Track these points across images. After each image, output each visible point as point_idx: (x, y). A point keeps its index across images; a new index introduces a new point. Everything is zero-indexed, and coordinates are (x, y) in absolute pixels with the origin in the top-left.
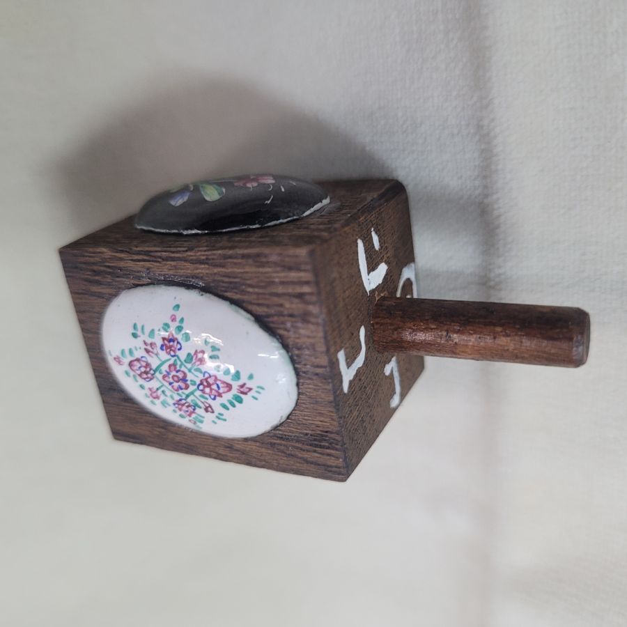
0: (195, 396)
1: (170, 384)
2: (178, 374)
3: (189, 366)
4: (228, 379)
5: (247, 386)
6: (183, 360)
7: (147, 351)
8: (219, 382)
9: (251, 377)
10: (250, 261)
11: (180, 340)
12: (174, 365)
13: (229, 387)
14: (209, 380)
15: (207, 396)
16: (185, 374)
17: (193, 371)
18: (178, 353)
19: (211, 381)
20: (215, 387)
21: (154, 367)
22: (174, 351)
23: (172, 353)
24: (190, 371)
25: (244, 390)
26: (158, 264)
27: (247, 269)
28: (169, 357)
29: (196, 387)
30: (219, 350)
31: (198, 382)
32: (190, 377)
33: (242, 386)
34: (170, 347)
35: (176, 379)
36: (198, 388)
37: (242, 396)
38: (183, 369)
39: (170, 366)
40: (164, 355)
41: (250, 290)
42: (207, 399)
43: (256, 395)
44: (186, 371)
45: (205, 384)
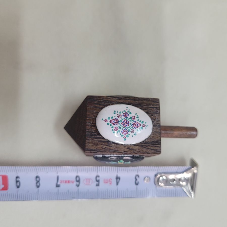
0: (130, 128)
1: (123, 125)
2: (127, 122)
3: (130, 120)
4: (140, 123)
5: (145, 125)
6: (129, 118)
7: (118, 117)
8: (138, 124)
9: (146, 123)
10: (145, 100)
11: (129, 114)
12: (126, 120)
13: (140, 125)
14: (135, 123)
15: (134, 128)
16: (129, 122)
17: (131, 121)
18: (128, 117)
19: (136, 123)
20: (136, 125)
21: (119, 121)
22: (127, 116)
23: (126, 117)
24: (130, 121)
25: (144, 126)
26: (120, 100)
27: (144, 102)
28: (125, 118)
29: (131, 125)
30: (139, 116)
31: (132, 124)
32: (130, 122)
33: (144, 125)
34: (126, 116)
35: (126, 123)
36: (132, 125)
37: (143, 127)
38: (129, 120)
39: (125, 120)
40: (123, 117)
41: (144, 106)
42: (133, 128)
43: (146, 127)
44: (129, 121)
45: (134, 124)
